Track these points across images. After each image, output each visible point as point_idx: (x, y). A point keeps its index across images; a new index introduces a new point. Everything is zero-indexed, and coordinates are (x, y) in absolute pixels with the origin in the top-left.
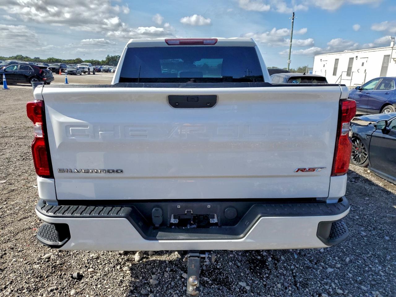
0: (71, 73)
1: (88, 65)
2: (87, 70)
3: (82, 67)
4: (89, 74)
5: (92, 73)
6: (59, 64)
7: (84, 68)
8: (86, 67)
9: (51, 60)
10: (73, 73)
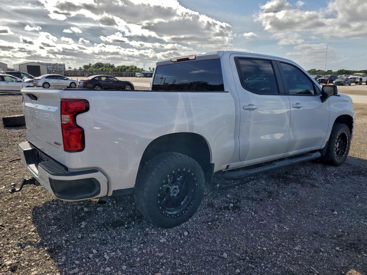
0: (338, 83)
1: (361, 76)
2: (359, 80)
3: (353, 78)
4: (360, 84)
5: (365, 83)
6: (329, 76)
7: (355, 78)
8: (358, 78)
9: (341, 72)
10: (340, 84)
